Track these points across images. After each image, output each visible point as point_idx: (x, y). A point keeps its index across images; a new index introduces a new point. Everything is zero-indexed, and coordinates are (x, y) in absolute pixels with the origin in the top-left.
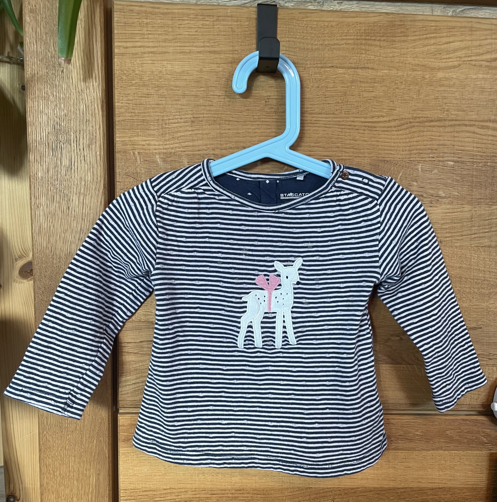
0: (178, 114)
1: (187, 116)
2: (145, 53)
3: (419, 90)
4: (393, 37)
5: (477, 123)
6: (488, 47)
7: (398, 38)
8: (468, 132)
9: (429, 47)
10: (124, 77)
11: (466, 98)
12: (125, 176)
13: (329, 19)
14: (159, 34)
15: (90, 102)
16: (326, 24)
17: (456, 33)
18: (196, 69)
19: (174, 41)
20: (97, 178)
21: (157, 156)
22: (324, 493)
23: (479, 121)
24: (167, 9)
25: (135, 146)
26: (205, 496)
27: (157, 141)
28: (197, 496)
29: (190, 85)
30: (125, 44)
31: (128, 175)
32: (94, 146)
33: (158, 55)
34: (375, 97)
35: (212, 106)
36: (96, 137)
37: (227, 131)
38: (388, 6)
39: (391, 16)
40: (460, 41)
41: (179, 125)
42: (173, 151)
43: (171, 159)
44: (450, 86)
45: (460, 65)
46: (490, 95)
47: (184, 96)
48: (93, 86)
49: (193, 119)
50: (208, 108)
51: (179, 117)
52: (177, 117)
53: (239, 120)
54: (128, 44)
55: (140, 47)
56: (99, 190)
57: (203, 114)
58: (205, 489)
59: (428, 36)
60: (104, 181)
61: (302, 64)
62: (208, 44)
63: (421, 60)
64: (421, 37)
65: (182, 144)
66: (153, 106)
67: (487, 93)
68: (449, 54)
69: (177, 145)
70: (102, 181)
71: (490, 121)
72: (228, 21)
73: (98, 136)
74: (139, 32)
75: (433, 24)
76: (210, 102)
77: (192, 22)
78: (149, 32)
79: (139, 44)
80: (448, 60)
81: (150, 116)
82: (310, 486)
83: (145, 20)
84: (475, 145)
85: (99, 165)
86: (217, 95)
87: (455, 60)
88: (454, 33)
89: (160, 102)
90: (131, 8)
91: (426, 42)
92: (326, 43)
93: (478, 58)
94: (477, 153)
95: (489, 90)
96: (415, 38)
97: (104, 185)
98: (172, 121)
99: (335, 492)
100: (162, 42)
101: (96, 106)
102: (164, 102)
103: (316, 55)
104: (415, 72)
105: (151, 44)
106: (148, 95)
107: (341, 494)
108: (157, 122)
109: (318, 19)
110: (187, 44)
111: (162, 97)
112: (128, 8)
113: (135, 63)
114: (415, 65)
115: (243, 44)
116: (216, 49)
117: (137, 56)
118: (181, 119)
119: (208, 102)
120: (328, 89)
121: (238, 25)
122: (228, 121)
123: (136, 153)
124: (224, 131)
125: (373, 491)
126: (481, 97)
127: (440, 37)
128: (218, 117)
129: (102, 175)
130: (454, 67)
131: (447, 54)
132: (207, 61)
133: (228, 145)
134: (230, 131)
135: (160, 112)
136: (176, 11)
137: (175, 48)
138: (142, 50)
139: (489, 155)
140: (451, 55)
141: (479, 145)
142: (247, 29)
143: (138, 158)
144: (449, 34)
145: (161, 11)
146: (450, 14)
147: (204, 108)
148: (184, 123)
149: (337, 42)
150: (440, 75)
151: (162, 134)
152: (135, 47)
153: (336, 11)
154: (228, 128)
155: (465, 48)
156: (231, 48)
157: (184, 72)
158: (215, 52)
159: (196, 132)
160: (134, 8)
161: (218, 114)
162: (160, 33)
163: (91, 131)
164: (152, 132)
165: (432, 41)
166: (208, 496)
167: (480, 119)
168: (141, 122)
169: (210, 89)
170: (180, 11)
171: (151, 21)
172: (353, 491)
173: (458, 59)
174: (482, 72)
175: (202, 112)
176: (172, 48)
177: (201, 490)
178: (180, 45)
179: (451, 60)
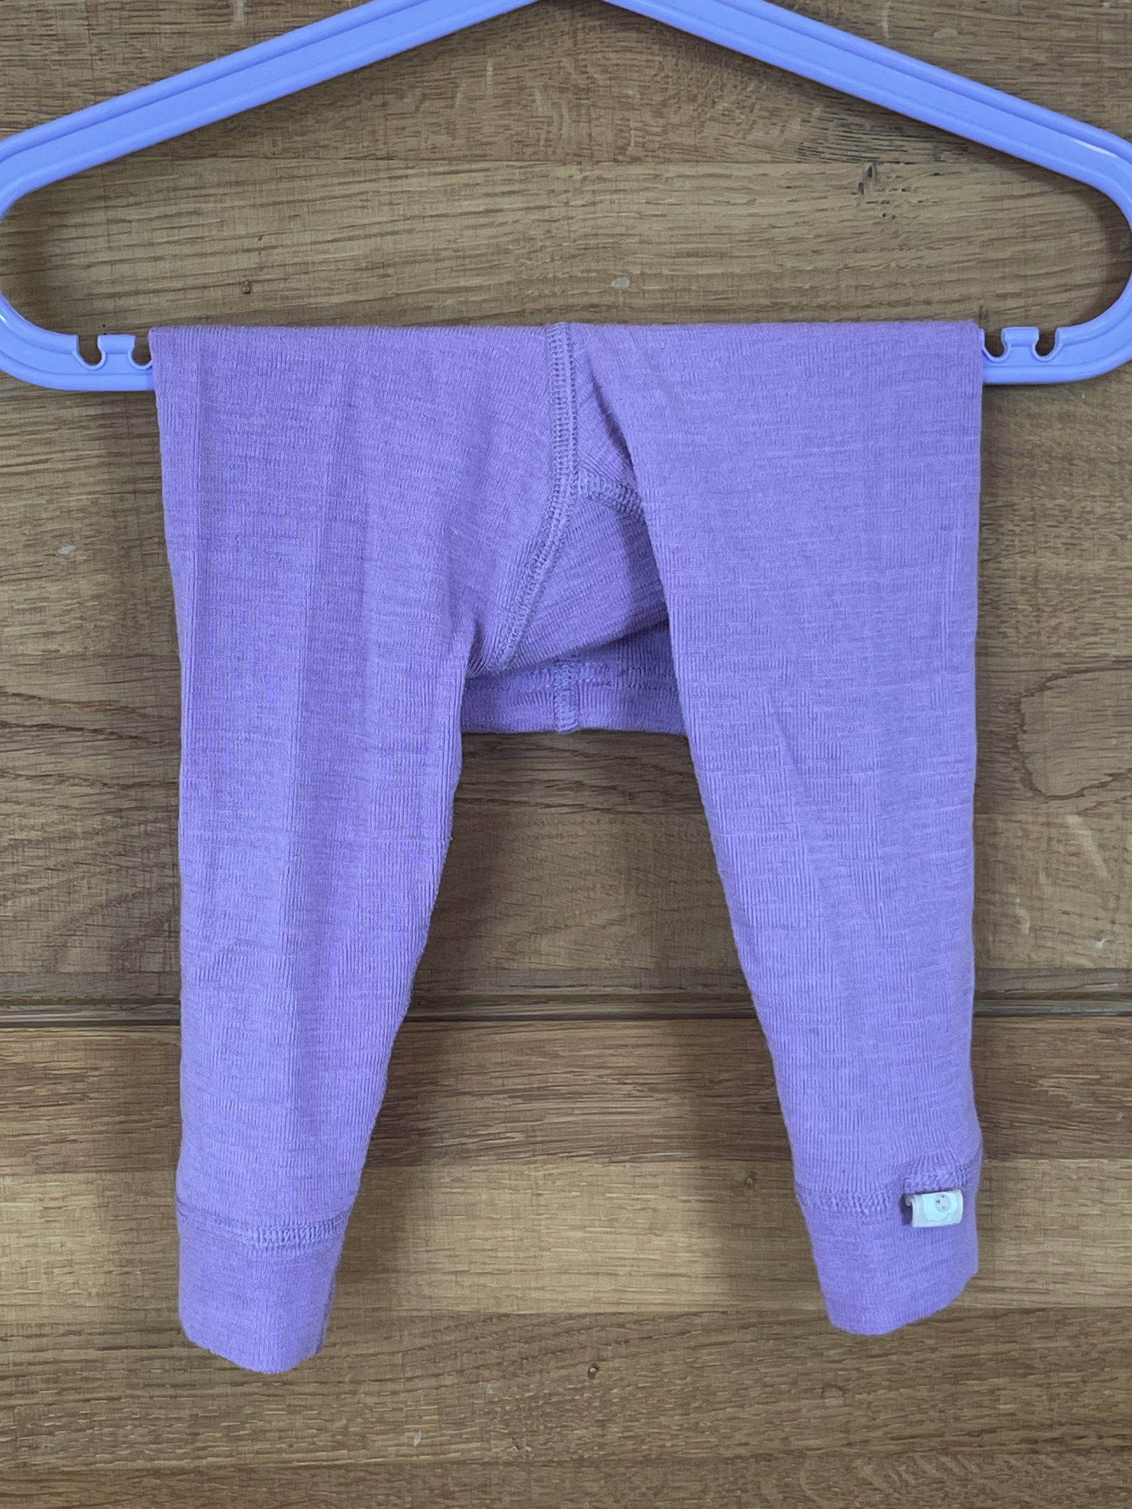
22: (556, 1335)
26: (83, 1357)
28: (49, 1355)
58: (77, 1328)
82: (503, 1310)
99: (603, 1334)
107: (626, 1342)
125: (754, 1325)
166: (92, 1354)
172: (673, 1326)
177: (62, 1330)
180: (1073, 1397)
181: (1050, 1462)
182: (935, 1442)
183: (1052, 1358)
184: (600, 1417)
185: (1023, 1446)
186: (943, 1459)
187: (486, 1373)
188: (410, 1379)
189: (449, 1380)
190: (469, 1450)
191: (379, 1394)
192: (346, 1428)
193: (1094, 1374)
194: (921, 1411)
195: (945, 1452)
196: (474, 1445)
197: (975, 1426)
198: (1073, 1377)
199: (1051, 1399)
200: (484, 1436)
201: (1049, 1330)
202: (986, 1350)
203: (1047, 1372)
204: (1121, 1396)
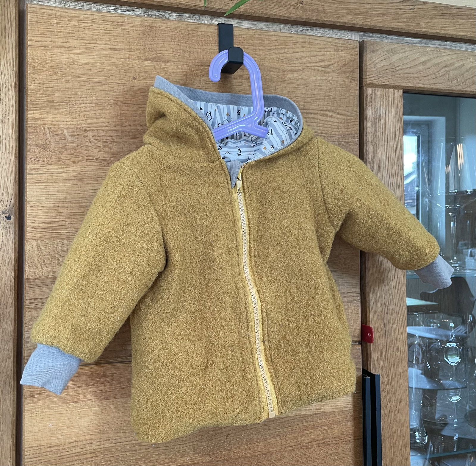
0: (84, 96)
1: (91, 99)
2: (55, 47)
3: (275, 86)
4: (253, 46)
5: (319, 112)
6: (322, 57)
7: (258, 47)
8: (313, 118)
9: (280, 55)
10: (37, 65)
11: (310, 93)
12: (35, 147)
13: (205, 30)
14: (67, 33)
15: (4, 84)
16: (203, 33)
17: (299, 46)
18: (98, 61)
19: (80, 39)
20: (9, 149)
21: (65, 131)
22: (219, 429)
23: (320, 111)
24: (74, 13)
25: (45, 122)
26: (110, 446)
27: (65, 118)
29: (94, 74)
30: (38, 39)
31: (38, 146)
32: (7, 121)
33: (66, 49)
34: (243, 90)
35: (113, 91)
36: (9, 113)
37: (126, 112)
38: (249, 23)
39: (251, 31)
40: (302, 52)
41: (85, 105)
42: (80, 126)
43: (77, 133)
44: (298, 84)
45: (303, 69)
46: (326, 91)
47: (89, 82)
48: (8, 70)
49: (96, 101)
50: (109, 93)
51: (84, 99)
52: (82, 99)
53: (136, 104)
54: (40, 39)
55: (51, 42)
56: (10, 160)
57: (106, 97)
58: (109, 439)
59: (280, 47)
60: (16, 151)
61: (186, 62)
62: (109, 43)
63: (275, 64)
64: (274, 47)
65: (87, 121)
66: (62, 89)
67: (324, 90)
68: (295, 61)
69: (83, 122)
70: (14, 151)
71: (328, 110)
72: (125, 26)
73: (11, 113)
74: (50, 30)
75: (282, 38)
76: (111, 88)
77: (95, 25)
78: (59, 30)
79: (50, 39)
80: (295, 65)
81: (58, 97)
83: (55, 21)
84: (319, 128)
85: (11, 137)
86: (117, 83)
87: (300, 65)
88: (298, 46)
89: (68, 87)
90: (44, 11)
91: (278, 51)
92: (204, 47)
93: (316, 64)
94: (321, 134)
95: (326, 88)
96: (270, 48)
97: (15, 155)
98: (78, 102)
100: (70, 39)
101: (10, 87)
102: (71, 86)
103: (197, 56)
104: (272, 73)
105: (60, 40)
106: (57, 80)
108: (65, 103)
109: (197, 30)
110: (91, 42)
111: (70, 83)
112: (41, 10)
113: (46, 54)
114: (271, 68)
115: (138, 44)
116: (116, 47)
117: (48, 49)
118: (86, 100)
119: (109, 88)
120: (207, 82)
121: (133, 30)
122: (127, 104)
123: (46, 128)
124: (124, 112)
126: (320, 92)
127: (288, 48)
128: (118, 101)
129: (14, 146)
130: (300, 70)
131: (294, 61)
132: (109, 56)
133: (127, 123)
134: (128, 112)
135: (68, 95)
136: (82, 16)
137: (81, 44)
138: (52, 43)
139: (329, 135)
140: (296, 62)
141: (321, 128)
142: (141, 34)
143: (48, 132)
144: (294, 46)
145: (70, 15)
146: (293, 32)
147: (106, 92)
148: (89, 104)
149: (212, 47)
150: (290, 75)
151: (70, 113)
152: (46, 41)
153: (210, 25)
154: (127, 109)
155: (306, 57)
156: (128, 47)
157: (89, 63)
158: (115, 49)
159: (99, 112)
160: (46, 10)
161: (118, 98)
162: (68, 31)
163: (4, 109)
164: (61, 111)
165: (283, 51)
166: (112, 445)
167: (321, 109)
168: (50, 102)
169: (111, 77)
170: (85, 16)
171: (60, 22)
173: (302, 65)
174: (319, 75)
175: (105, 95)
176: (79, 44)
178: (86, 42)
179: (297, 65)
180: (326, 433)
181: (322, 448)
182: (299, 446)
183: (322, 424)
184: (229, 448)
185: (317, 445)
186: (301, 450)
187: (204, 440)
188: (187, 443)
189: (195, 443)
190: (200, 460)
191: (180, 448)
192: (172, 457)
193: (330, 427)
194: (296, 439)
195: (301, 448)
196: (201, 458)
197: (307, 442)
198: (326, 428)
199: (322, 434)
200: (203, 456)
201: (321, 418)
202: (309, 423)
203: (321, 428)
204: (336, 431)
